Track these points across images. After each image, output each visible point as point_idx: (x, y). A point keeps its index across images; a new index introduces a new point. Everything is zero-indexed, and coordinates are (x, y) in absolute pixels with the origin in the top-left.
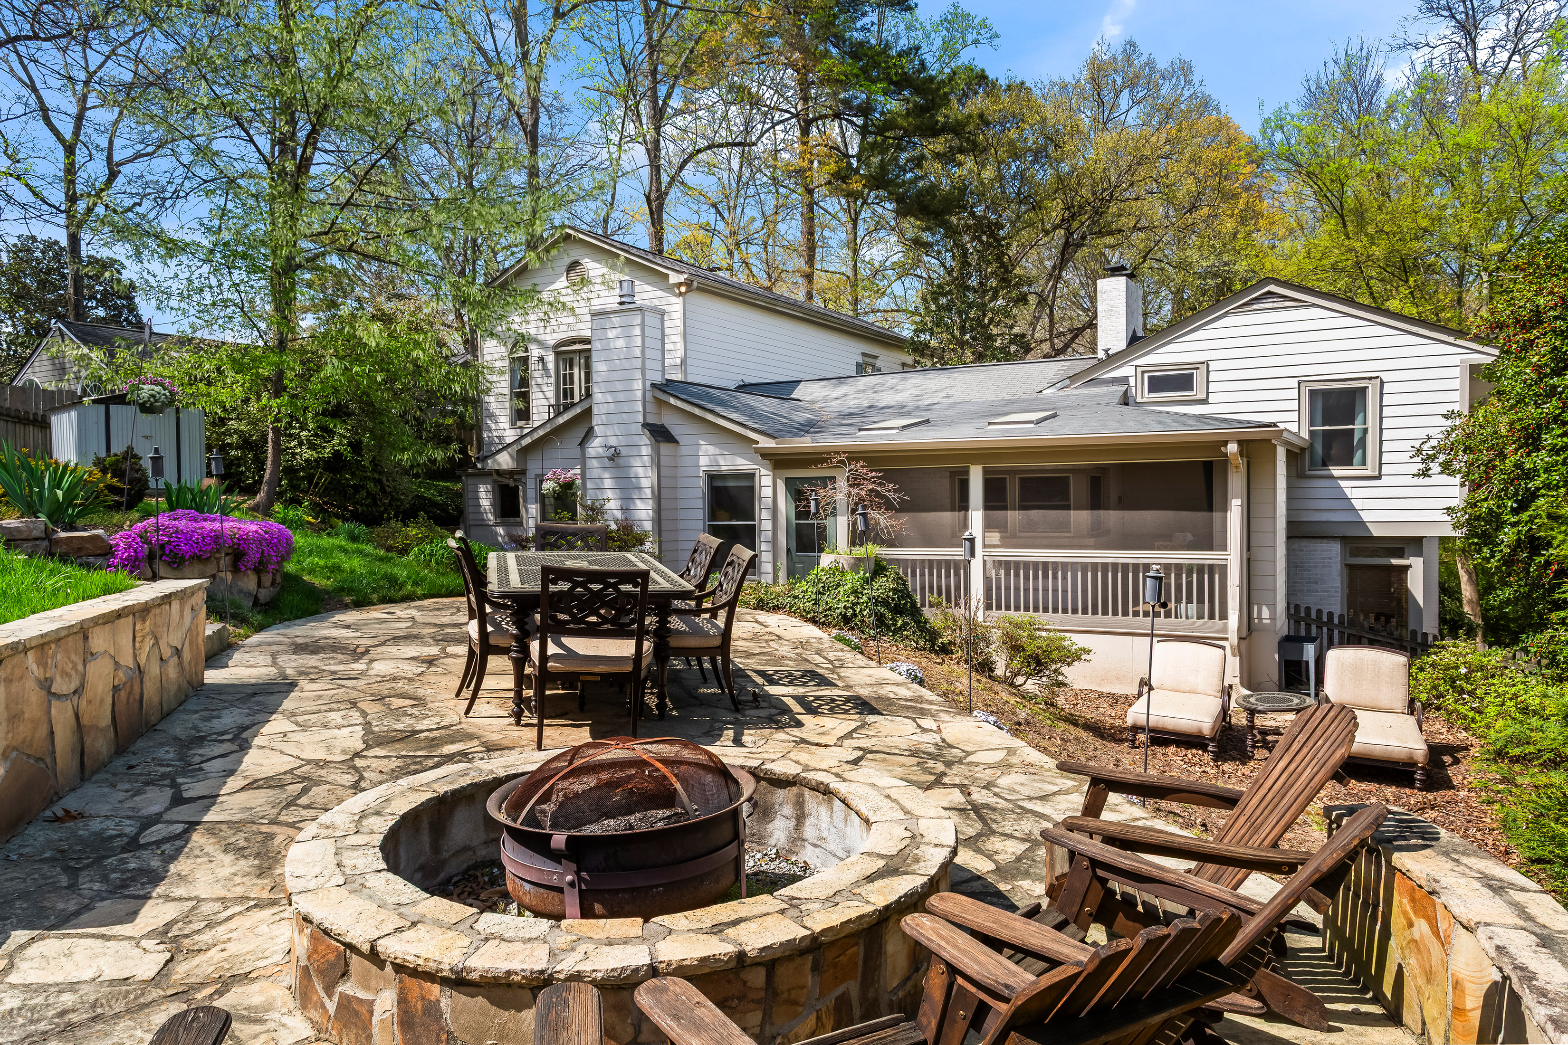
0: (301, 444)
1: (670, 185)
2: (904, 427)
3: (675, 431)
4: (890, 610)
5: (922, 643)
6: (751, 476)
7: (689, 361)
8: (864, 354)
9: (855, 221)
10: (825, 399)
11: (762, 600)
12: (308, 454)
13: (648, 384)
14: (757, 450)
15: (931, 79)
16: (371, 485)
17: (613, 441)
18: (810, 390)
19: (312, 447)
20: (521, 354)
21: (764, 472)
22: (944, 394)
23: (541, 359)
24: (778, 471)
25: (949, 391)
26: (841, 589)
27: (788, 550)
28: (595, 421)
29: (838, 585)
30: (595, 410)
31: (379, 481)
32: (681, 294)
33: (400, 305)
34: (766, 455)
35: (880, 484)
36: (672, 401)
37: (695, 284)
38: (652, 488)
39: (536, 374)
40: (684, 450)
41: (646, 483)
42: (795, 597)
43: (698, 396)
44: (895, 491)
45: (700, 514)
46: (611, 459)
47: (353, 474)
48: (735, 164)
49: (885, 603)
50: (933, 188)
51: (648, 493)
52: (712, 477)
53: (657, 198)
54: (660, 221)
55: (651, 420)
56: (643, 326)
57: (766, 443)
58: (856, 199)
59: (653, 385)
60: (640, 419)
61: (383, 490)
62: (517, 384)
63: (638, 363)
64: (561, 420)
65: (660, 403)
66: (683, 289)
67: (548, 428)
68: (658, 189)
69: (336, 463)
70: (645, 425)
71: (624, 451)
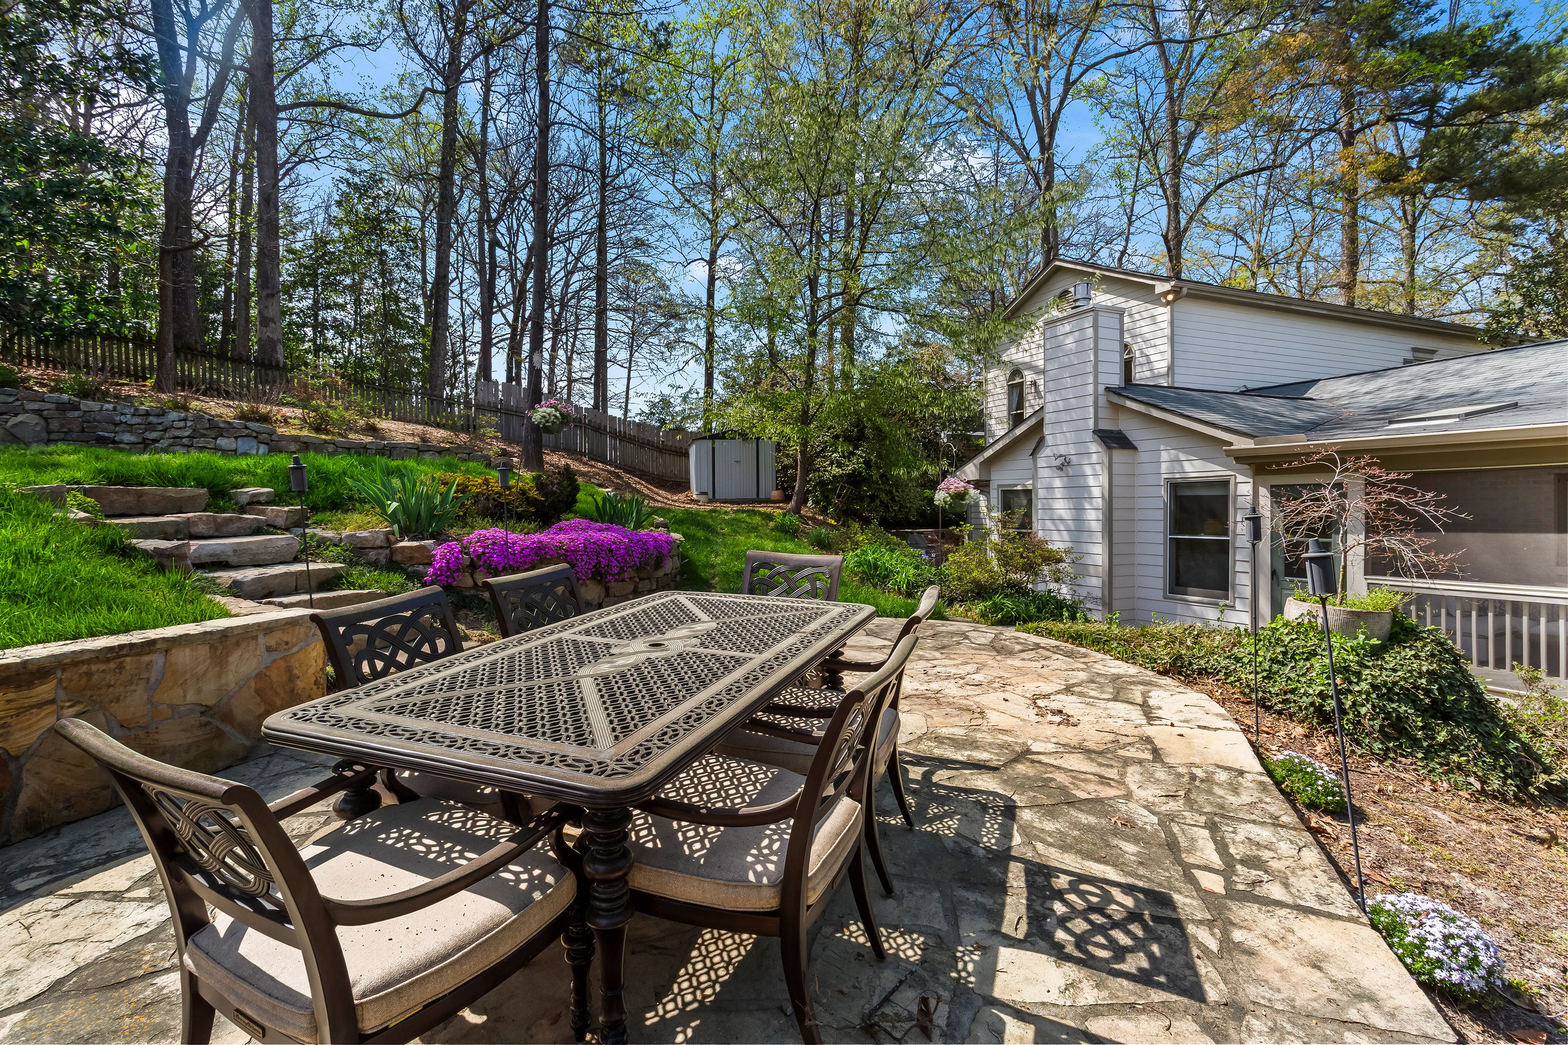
0: (832, 464)
1: (1189, 222)
2: (1468, 415)
3: (1133, 436)
4: (1422, 711)
5: (1495, 784)
6: (1225, 484)
7: (1177, 370)
8: (1415, 350)
9: (1412, 228)
10: (1352, 395)
11: (1180, 657)
12: (836, 471)
13: (1101, 389)
14: (1229, 454)
15: (1527, 47)
16: (883, 496)
17: (1063, 450)
18: (1329, 388)
19: (840, 465)
20: (1018, 380)
21: (1240, 478)
22: (1546, 372)
23: (1034, 384)
24: (1259, 477)
25: (1553, 369)
26: (1316, 663)
27: (1274, 573)
28: (1046, 431)
29: (1314, 654)
30: (1046, 421)
31: (890, 492)
32: (1168, 303)
33: (923, 350)
34: (1242, 458)
35: (1405, 493)
36: (1129, 404)
37: (1185, 290)
38: (1103, 497)
39: (1030, 397)
40: (1143, 457)
41: (1096, 492)
42: (1238, 660)
43: (1165, 399)
44: (1439, 504)
45: (1160, 526)
46: (1060, 468)
47: (869, 487)
48: (1261, 191)
49: (1409, 696)
50: (1527, 163)
51: (1099, 503)
52: (1175, 487)
53: (1176, 236)
54: (1178, 256)
55: (1104, 425)
56: (1095, 326)
57: (1242, 444)
58: (1414, 196)
59: (1108, 389)
60: (1091, 424)
61: (893, 499)
62: (1014, 406)
63: (1090, 368)
64: (1018, 431)
65: (1117, 408)
66: (1170, 297)
67: (1006, 441)
68: (1177, 228)
69: (854, 479)
70: (1096, 432)
71: (1074, 460)
